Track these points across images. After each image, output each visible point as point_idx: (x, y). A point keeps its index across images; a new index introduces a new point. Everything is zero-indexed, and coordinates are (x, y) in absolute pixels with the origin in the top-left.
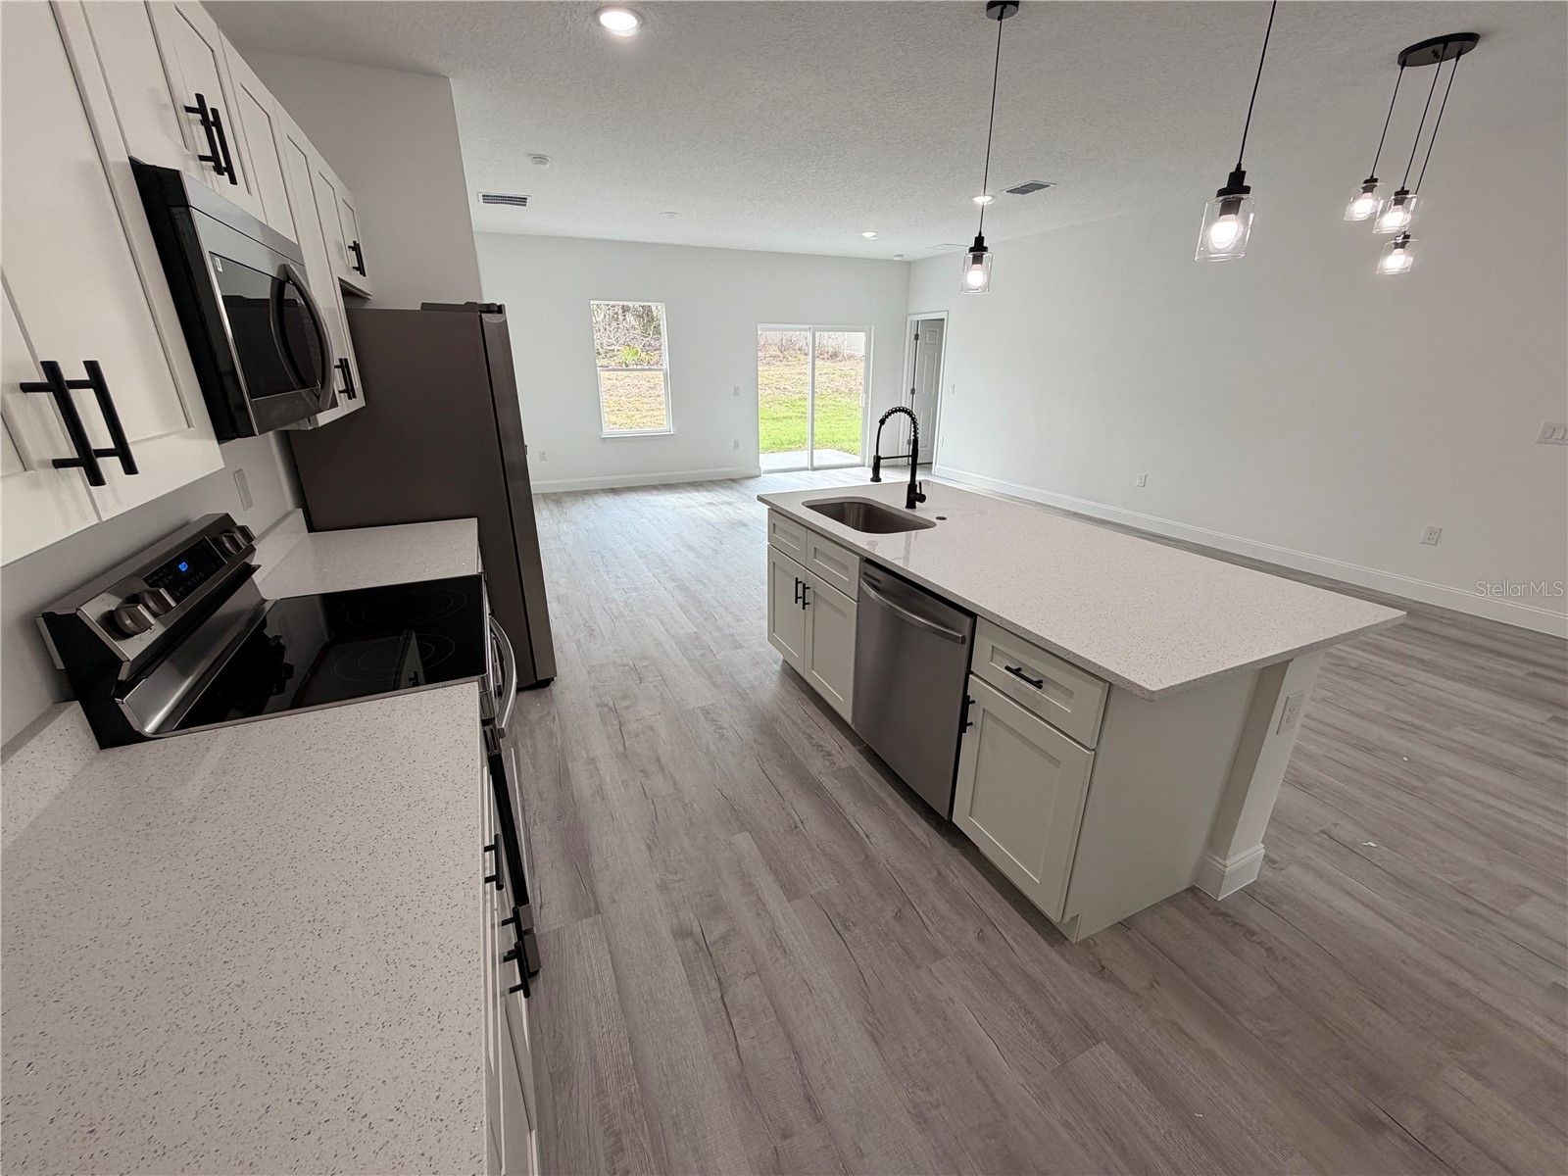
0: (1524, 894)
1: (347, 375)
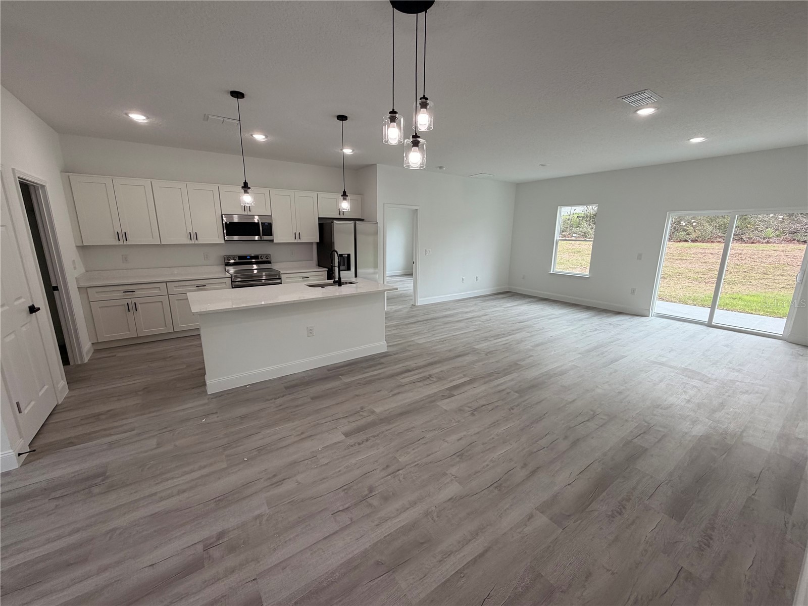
0: (159, 445)
1: (297, 235)
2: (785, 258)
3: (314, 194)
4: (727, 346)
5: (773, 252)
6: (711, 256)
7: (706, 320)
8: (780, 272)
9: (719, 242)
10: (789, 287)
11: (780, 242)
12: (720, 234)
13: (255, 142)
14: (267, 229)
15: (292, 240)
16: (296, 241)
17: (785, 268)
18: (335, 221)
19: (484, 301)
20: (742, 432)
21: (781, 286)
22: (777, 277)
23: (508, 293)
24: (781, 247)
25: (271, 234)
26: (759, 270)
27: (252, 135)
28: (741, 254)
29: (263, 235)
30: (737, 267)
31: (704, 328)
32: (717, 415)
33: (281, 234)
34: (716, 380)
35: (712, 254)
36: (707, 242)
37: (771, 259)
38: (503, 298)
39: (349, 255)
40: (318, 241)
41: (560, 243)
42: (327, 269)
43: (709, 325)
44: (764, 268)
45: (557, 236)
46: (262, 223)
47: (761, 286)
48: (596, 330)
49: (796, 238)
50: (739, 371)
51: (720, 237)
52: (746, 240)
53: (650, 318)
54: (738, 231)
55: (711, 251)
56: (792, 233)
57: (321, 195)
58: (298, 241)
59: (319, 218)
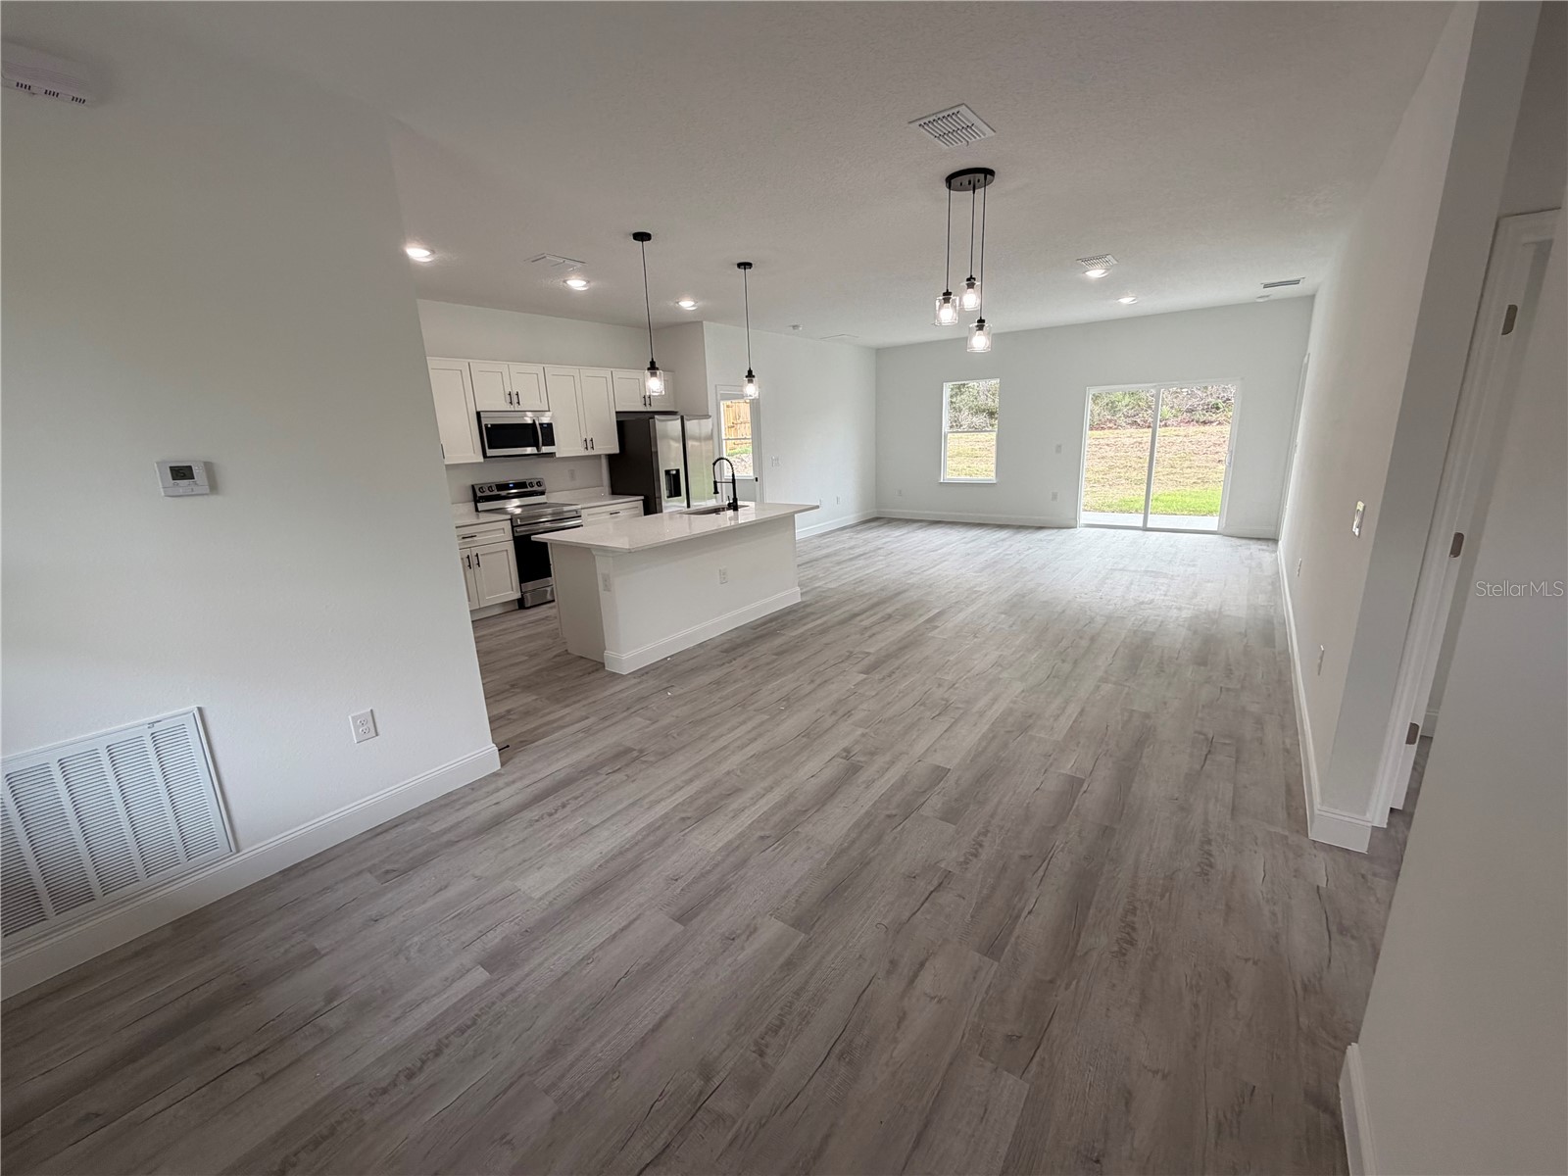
1: (588, 443)
2: (1190, 444)
3: (606, 372)
4: (1171, 546)
5: (1175, 438)
6: (1108, 448)
7: (1141, 525)
8: (1187, 463)
9: (1111, 428)
10: (1199, 481)
11: (1179, 425)
12: (1109, 417)
13: (569, 292)
14: (548, 434)
15: (582, 452)
16: (587, 453)
17: (1192, 458)
18: (656, 416)
19: (859, 532)
20: (1221, 608)
21: (1192, 481)
22: (1186, 471)
23: (878, 518)
24: (1182, 430)
25: (552, 443)
26: (1166, 463)
27: (565, 282)
28: (1140, 443)
29: (544, 445)
30: (1141, 460)
31: (1140, 532)
32: (1194, 601)
33: (566, 444)
34: (1178, 576)
35: (1108, 445)
36: (1097, 429)
37: (1174, 448)
38: (880, 526)
39: (678, 471)
40: (617, 450)
41: (949, 435)
42: (642, 497)
43: (1145, 529)
44: (1170, 459)
45: (945, 428)
46: (540, 424)
47: (1170, 483)
48: (1030, 548)
49: (1196, 418)
50: (1194, 566)
51: (1110, 421)
52: (1141, 423)
53: (1079, 529)
54: (1130, 412)
55: (1106, 441)
56: (1190, 411)
57: (618, 374)
58: (590, 452)
59: (617, 412)
